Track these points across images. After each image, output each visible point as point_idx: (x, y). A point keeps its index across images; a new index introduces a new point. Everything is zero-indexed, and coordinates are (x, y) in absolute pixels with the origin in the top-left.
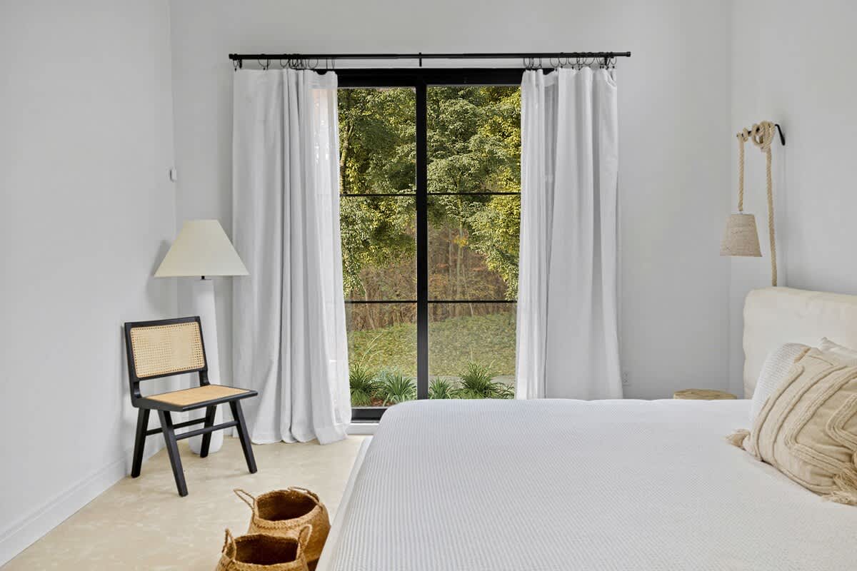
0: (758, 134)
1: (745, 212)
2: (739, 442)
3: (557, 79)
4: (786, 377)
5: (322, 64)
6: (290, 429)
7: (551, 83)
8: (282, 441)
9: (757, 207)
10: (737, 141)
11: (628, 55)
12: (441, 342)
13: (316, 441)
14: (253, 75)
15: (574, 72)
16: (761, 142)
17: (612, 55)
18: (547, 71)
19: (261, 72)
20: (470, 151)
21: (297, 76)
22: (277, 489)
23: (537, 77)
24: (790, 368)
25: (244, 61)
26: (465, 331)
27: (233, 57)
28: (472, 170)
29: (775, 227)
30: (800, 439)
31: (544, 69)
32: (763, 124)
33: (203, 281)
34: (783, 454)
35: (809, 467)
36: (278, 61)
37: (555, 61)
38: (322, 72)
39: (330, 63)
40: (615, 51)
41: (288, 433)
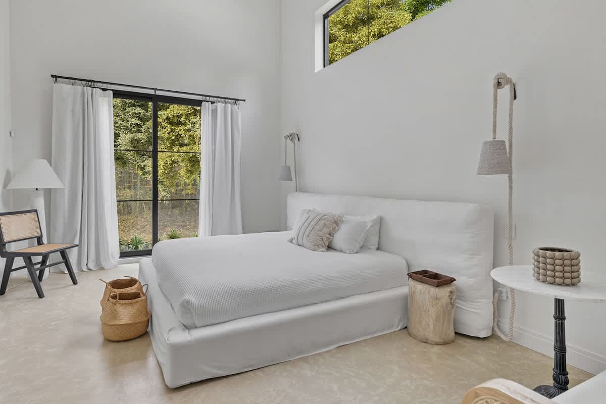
0: (291, 137)
1: (287, 165)
2: (291, 241)
3: (217, 107)
4: (304, 219)
5: (105, 86)
6: (87, 265)
7: (214, 108)
8: (83, 271)
9: (291, 163)
10: (284, 139)
11: (244, 101)
12: (129, 226)
13: (102, 269)
14: (65, 88)
15: (224, 105)
16: (292, 140)
17: (238, 100)
18: (212, 103)
19: (70, 86)
20: (141, 132)
21: (92, 91)
22: (115, 279)
23: (209, 104)
24: (305, 216)
25: (58, 79)
26: (143, 220)
27: (52, 76)
28: (143, 141)
29: (297, 169)
30: (310, 236)
31: (211, 102)
32: (293, 133)
33: (37, 191)
34: (305, 242)
35: (312, 244)
36: (80, 82)
37: (216, 99)
38: (104, 90)
39: (109, 87)
40: (239, 98)
41: (86, 267)
